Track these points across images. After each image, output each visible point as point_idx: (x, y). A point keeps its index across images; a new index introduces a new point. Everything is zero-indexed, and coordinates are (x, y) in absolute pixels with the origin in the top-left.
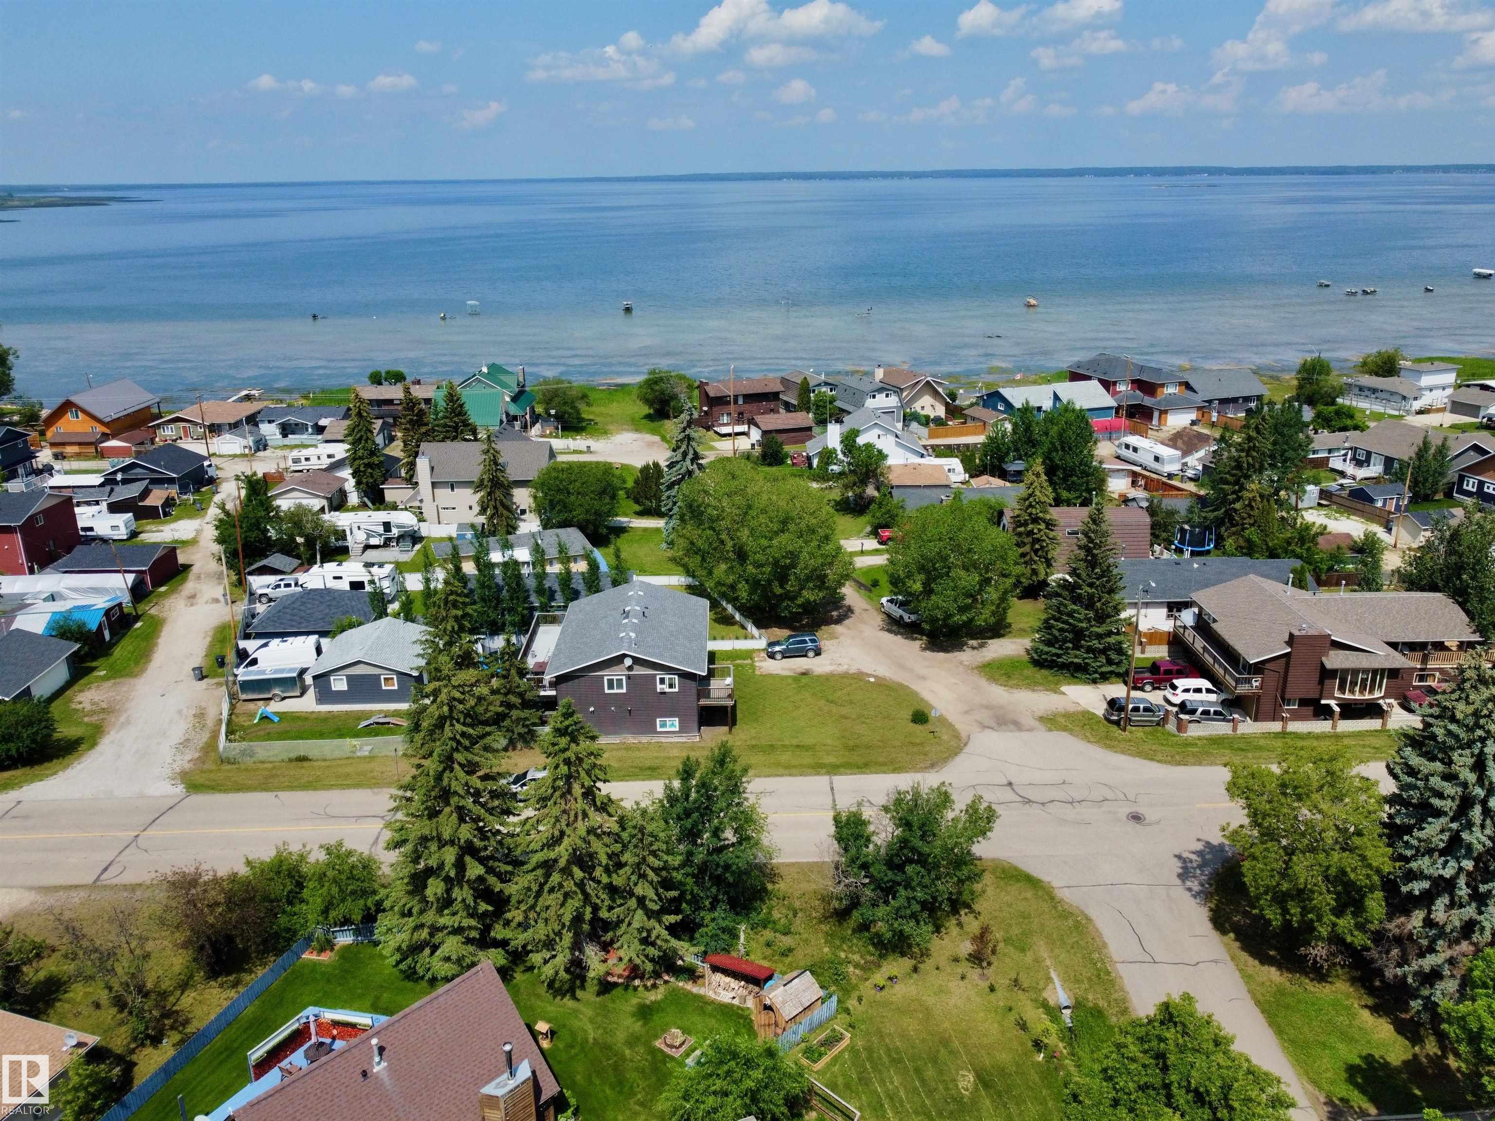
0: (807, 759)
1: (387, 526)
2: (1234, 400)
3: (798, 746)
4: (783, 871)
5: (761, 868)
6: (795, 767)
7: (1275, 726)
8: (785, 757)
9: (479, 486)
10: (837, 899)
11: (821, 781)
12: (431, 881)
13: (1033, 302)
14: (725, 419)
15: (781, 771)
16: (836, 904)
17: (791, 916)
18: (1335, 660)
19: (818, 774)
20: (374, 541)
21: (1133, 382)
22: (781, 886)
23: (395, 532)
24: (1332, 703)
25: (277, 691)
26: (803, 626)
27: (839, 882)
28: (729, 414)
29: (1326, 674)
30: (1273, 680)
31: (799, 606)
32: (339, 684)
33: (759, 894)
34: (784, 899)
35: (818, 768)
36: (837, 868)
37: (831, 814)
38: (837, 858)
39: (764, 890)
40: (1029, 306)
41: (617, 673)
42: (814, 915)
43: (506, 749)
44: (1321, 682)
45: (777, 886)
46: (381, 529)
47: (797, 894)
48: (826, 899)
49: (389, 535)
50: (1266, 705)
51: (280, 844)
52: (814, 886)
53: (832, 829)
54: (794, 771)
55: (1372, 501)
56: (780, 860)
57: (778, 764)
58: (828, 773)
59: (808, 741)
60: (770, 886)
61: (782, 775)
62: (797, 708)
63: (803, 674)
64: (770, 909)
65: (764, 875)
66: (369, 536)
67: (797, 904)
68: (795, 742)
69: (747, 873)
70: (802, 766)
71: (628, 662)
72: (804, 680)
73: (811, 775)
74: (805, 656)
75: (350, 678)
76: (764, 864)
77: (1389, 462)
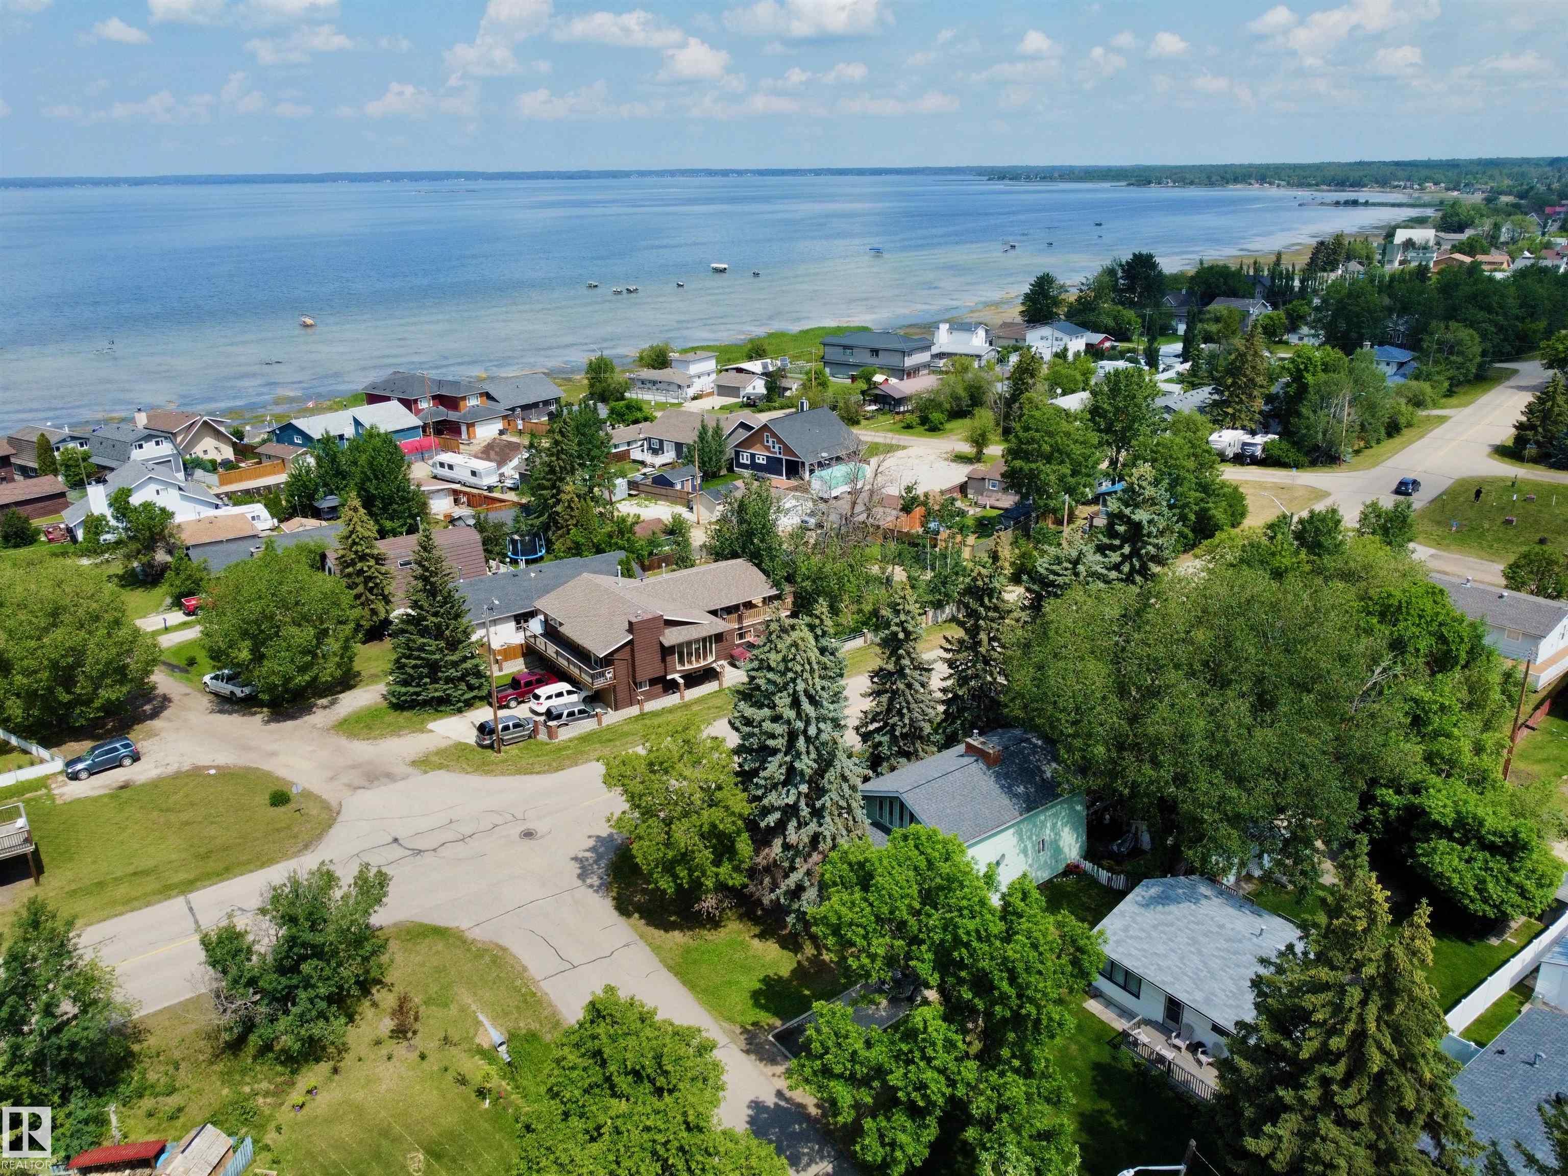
0: (151, 884)
2: (535, 405)
3: (135, 874)
4: (150, 1024)
5: (119, 1031)
6: (136, 899)
7: (634, 711)
8: (122, 890)
10: (226, 1030)
11: (178, 904)
13: (309, 321)
15: (120, 908)
16: (226, 1036)
17: (171, 1070)
18: (671, 637)
19: (169, 897)
21: (434, 398)
22: (152, 1042)
24: (676, 676)
26: (109, 732)
27: (225, 1011)
29: (666, 652)
30: (622, 667)
31: (98, 709)
33: (127, 1060)
34: (158, 1055)
35: (166, 891)
36: (218, 997)
37: (196, 938)
38: (215, 985)
39: (132, 1054)
40: (306, 326)
42: (201, 1058)
44: (664, 660)
45: (145, 1044)
47: (175, 1043)
48: (212, 1035)
50: (622, 694)
52: (194, 1026)
53: (202, 955)
54: (136, 904)
55: (672, 485)
56: (143, 1013)
57: (113, 903)
58: (183, 893)
59: (150, 863)
60: (136, 1048)
61: (121, 914)
62: (124, 829)
63: (122, 788)
64: (144, 1073)
65: (126, 1037)
67: (177, 1055)
68: (130, 869)
69: (103, 1043)
70: (146, 895)
72: (125, 794)
73: (159, 902)
74: (120, 766)
76: (124, 1025)
77: (679, 446)
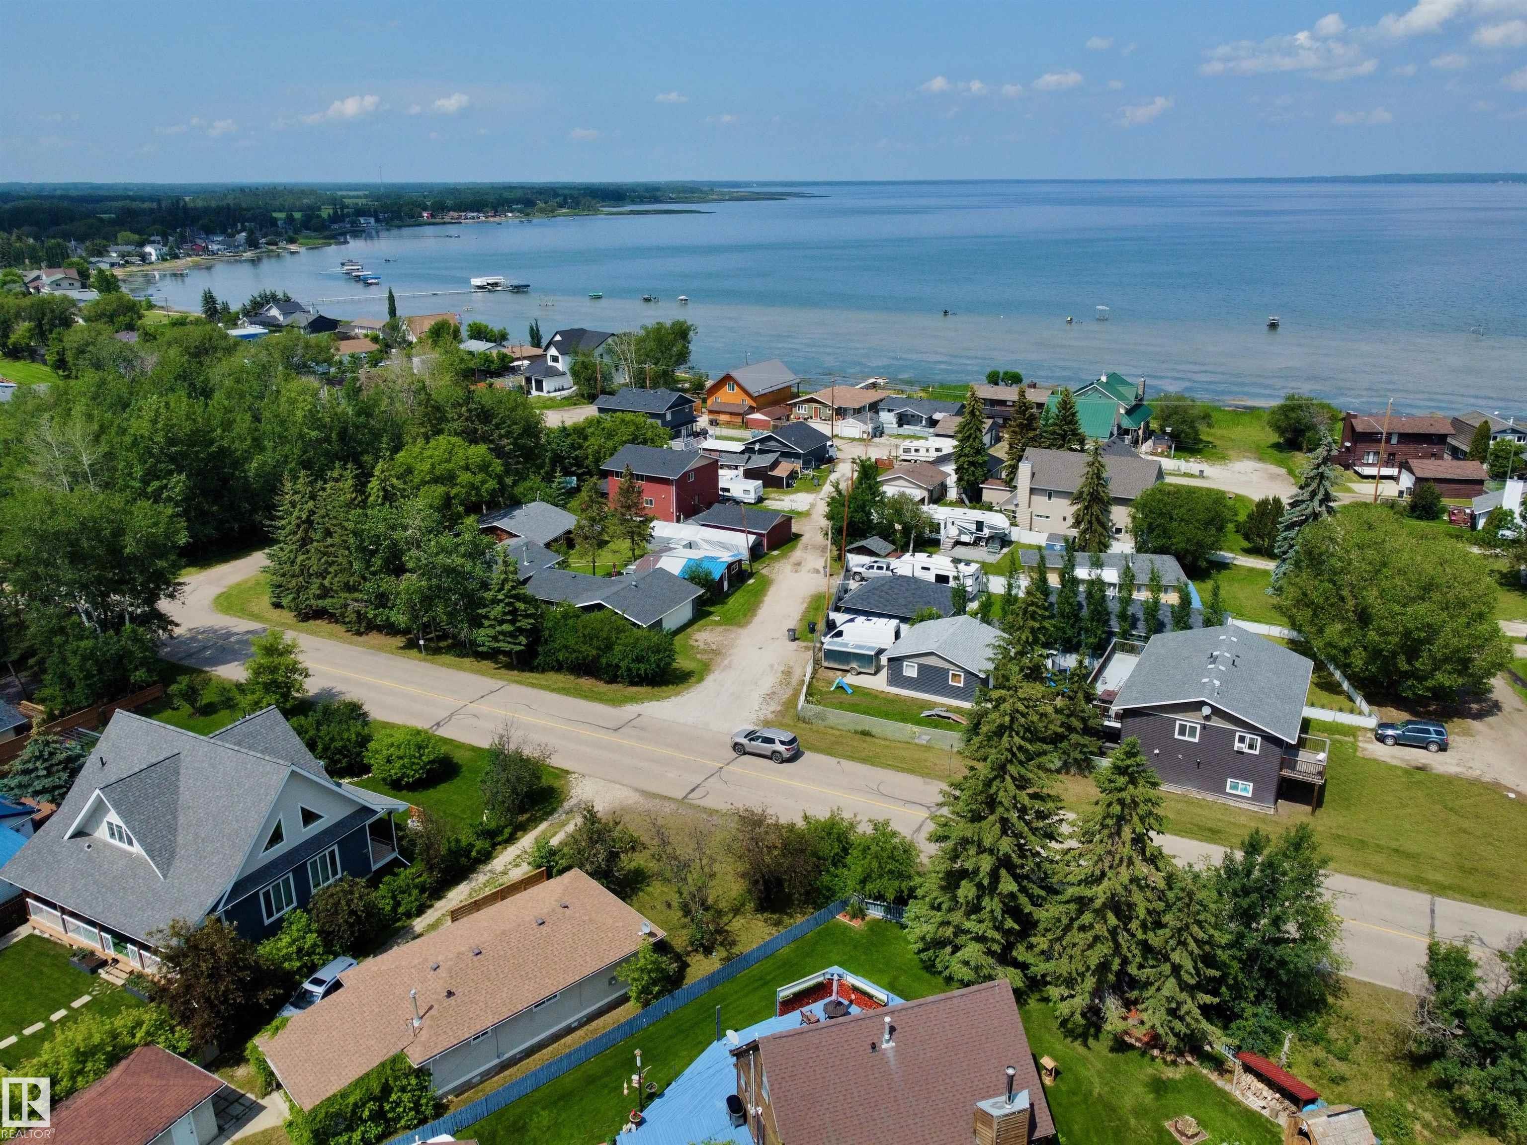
0: (1406, 868)
1: (980, 525)
3: (1396, 851)
4: (1351, 987)
5: (1324, 976)
6: (1388, 873)
8: (1378, 859)
9: (1077, 498)
10: (1415, 1040)
11: (1421, 899)
12: (964, 883)
14: (1371, 459)
15: (1369, 873)
16: (1412, 1046)
17: (1351, 1040)
19: (1417, 889)
20: (965, 538)
22: (1346, 1004)
23: (986, 532)
25: (854, 665)
26: (1429, 713)
27: (1422, 1023)
28: (1376, 454)
31: (1428, 689)
32: (910, 671)
33: (1318, 1004)
34: (1346, 1019)
35: (1417, 882)
36: (1422, 1006)
37: (1427, 941)
38: (1424, 994)
39: (1324, 1001)
41: (1192, 720)
42: (1381, 1048)
43: (1058, 771)
45: (1339, 1002)
46: (973, 528)
47: (1365, 1018)
48: (1402, 1037)
49: (981, 534)
51: (835, 809)
52: (1388, 1017)
53: (1424, 960)
54: (1385, 877)
56: (1350, 974)
57: (1367, 865)
58: (1431, 892)
59: (1410, 846)
60: (1331, 1000)
61: (1369, 879)
62: (1404, 806)
63: (1418, 768)
64: (1327, 1025)
65: (1327, 985)
66: (961, 532)
67: (1362, 1030)
68: (1394, 844)
69: (1306, 977)
70: (1397, 874)
71: (1206, 711)
72: (1420, 776)
73: (1407, 888)
74: (1426, 748)
75: (921, 667)
76: (1330, 974)
